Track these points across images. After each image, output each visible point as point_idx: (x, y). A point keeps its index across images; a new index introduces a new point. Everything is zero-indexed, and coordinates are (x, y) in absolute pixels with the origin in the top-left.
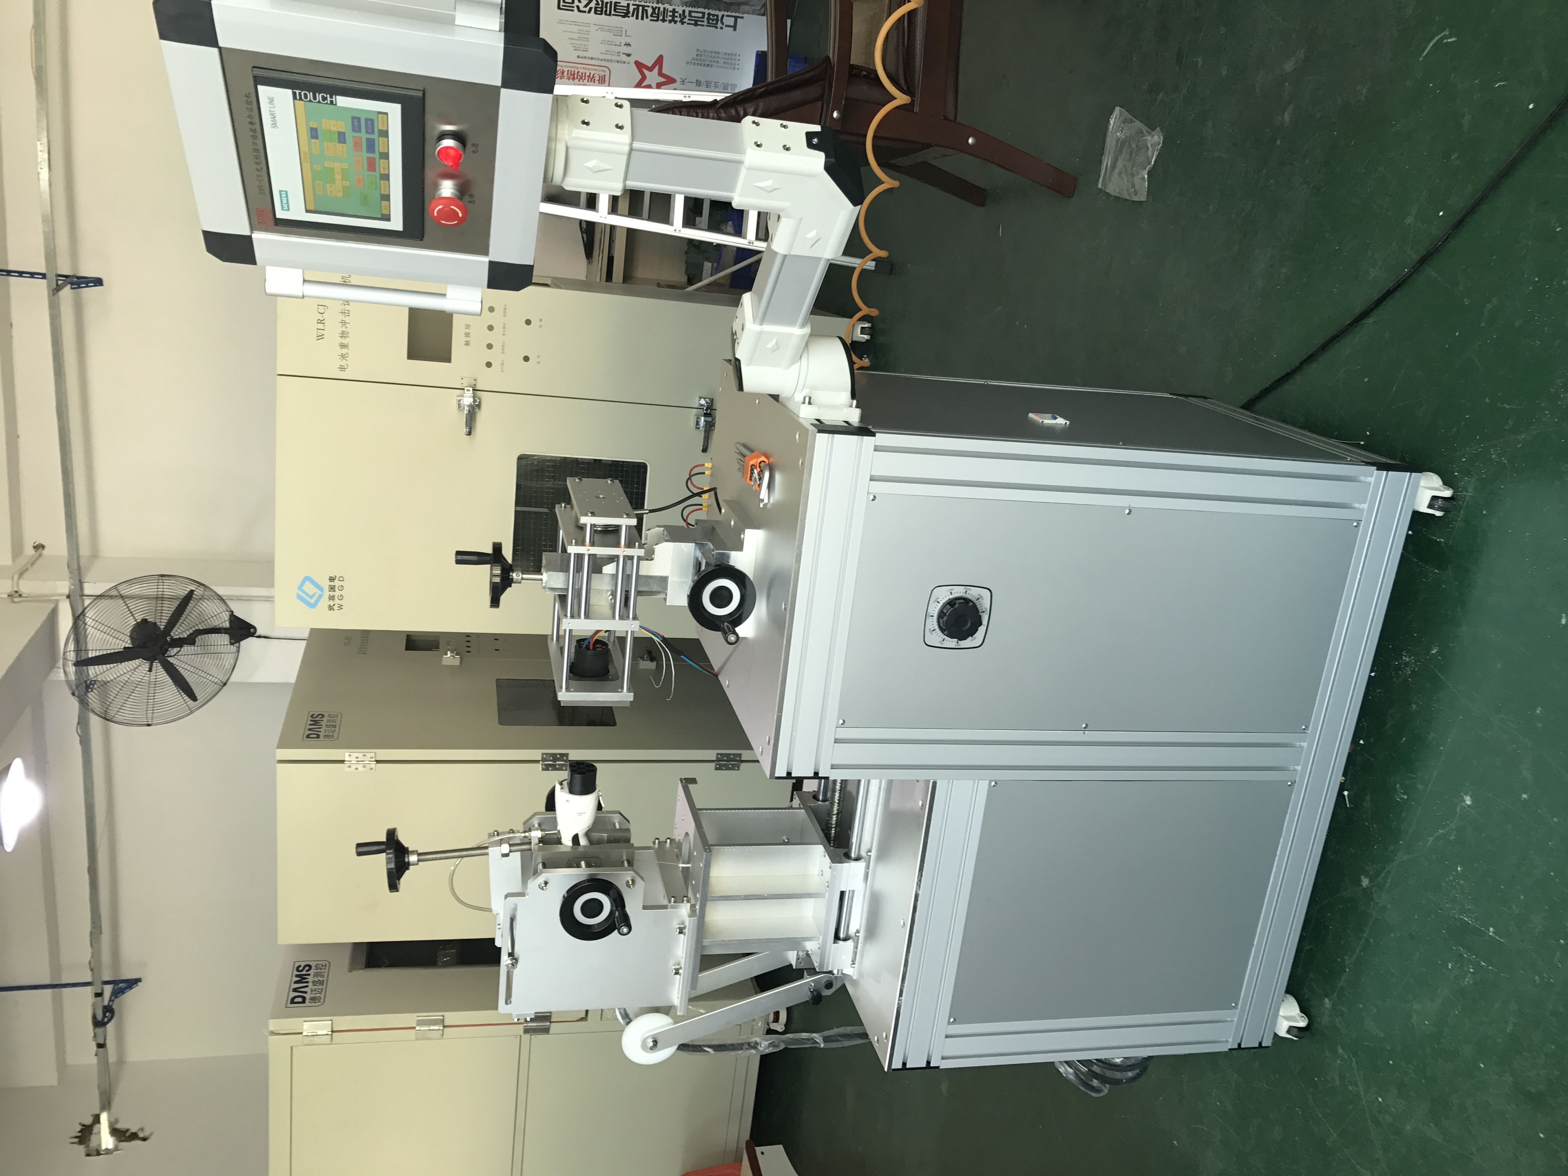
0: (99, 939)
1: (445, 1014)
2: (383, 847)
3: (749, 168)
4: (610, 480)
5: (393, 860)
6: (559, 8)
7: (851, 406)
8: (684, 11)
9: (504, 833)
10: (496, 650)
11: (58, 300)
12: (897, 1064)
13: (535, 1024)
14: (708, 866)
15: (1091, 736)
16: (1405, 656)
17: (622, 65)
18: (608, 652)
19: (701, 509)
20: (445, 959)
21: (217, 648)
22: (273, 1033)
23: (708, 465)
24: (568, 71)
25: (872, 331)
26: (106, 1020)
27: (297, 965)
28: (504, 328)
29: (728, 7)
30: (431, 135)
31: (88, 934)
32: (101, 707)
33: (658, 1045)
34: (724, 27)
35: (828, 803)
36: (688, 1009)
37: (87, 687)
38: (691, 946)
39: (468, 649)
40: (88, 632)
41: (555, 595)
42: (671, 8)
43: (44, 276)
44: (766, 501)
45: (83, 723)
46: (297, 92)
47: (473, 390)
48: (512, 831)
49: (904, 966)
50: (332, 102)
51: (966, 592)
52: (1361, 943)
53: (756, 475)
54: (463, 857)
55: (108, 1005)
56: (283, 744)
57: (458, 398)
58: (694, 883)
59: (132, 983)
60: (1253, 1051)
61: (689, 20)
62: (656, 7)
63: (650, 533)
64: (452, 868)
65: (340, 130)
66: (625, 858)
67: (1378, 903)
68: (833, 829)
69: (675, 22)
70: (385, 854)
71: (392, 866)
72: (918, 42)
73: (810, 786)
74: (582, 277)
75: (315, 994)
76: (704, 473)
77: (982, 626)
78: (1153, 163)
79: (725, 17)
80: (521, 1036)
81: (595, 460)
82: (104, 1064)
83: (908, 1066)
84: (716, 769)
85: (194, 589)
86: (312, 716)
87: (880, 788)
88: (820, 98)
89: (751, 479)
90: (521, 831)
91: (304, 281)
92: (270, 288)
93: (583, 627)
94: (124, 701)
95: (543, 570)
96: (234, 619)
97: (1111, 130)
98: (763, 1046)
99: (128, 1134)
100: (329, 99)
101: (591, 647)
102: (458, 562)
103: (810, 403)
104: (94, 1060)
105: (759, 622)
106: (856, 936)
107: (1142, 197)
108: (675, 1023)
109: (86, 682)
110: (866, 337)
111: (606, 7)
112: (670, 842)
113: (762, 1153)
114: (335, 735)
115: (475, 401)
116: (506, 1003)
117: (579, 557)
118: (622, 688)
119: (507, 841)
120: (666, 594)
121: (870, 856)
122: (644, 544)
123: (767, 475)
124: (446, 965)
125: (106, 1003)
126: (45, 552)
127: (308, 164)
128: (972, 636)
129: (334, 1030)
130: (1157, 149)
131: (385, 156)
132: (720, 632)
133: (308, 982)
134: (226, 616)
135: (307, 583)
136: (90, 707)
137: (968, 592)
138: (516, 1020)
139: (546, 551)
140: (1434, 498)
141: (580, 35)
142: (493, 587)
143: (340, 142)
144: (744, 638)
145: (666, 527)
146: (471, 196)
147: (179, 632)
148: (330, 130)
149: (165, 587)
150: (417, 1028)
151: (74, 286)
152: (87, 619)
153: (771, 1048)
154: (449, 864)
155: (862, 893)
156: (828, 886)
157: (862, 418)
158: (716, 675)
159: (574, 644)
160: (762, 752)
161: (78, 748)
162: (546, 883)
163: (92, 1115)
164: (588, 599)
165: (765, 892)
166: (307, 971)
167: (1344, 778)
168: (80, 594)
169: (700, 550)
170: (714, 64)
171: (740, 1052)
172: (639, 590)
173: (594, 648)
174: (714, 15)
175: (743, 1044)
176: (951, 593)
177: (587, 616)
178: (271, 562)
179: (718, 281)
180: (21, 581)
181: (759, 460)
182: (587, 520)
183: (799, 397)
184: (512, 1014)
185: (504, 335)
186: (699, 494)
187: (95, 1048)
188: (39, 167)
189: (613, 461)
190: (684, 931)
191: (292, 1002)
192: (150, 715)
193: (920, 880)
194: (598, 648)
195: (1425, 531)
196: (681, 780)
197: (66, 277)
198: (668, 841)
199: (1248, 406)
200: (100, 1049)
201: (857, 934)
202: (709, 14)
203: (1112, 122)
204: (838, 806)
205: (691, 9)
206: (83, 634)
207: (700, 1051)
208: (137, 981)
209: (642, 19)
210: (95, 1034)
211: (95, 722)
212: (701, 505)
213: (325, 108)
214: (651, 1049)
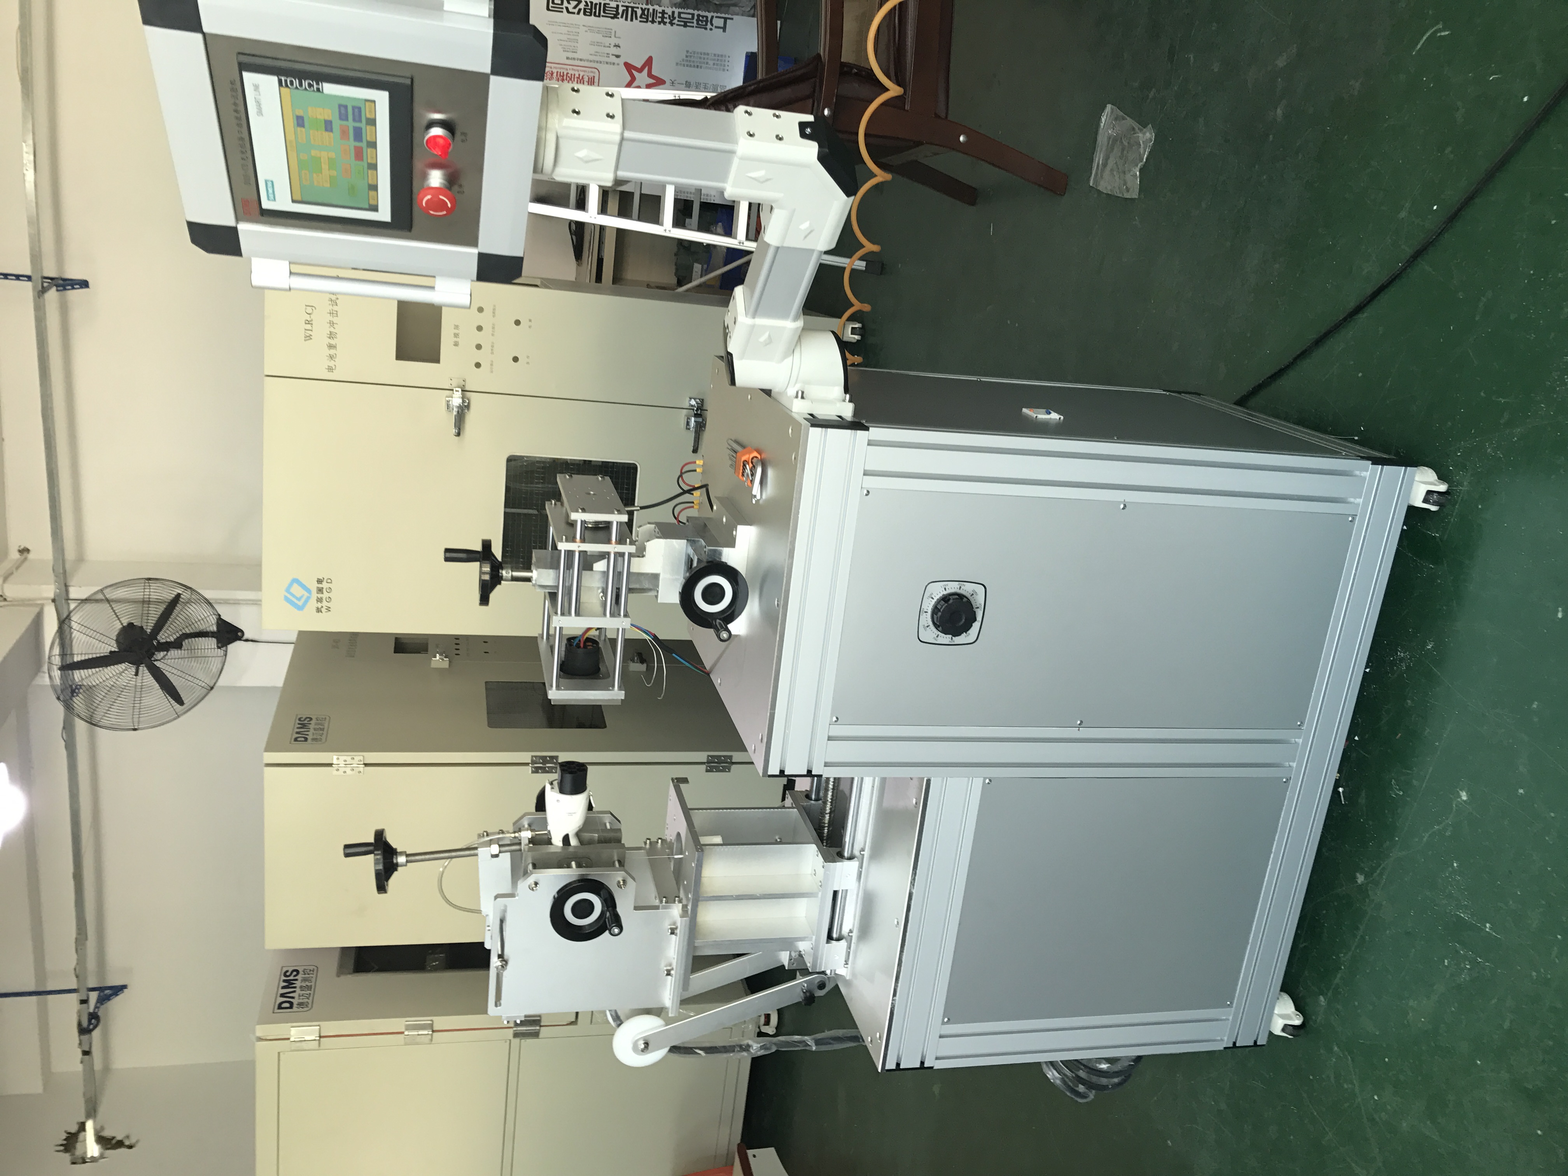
0: (84, 945)
1: (435, 1018)
2: (371, 848)
3: (741, 159)
4: (601, 477)
5: (381, 861)
6: (548, 9)
7: (844, 401)
8: (673, 13)
9: (494, 834)
10: (485, 652)
11: (44, 302)
12: (891, 1065)
13: (525, 1028)
14: (699, 866)
15: (1084, 733)
16: (1400, 652)
17: (612, 66)
18: (599, 649)
19: (693, 507)
20: (434, 964)
21: (205, 651)
22: (260, 1039)
23: (699, 462)
24: (557, 72)
25: (862, 332)
26: (91, 1027)
27: (285, 970)
28: (493, 328)
29: (718, 8)
30: (420, 123)
31: (74, 941)
32: (86, 711)
33: (650, 1047)
34: (713, 28)
35: (820, 802)
36: (679, 1012)
37: (73, 692)
38: (683, 947)
39: (457, 652)
40: (73, 635)
41: (545, 592)
42: (660, 9)
43: (29, 278)
44: (758, 497)
45: (68, 728)
46: (283, 79)
47: (462, 391)
48: (502, 832)
49: (898, 965)
50: (318, 90)
51: (960, 587)
52: (1357, 940)
53: (748, 471)
54: (451, 858)
55: (94, 1012)
56: (269, 748)
57: (447, 399)
58: (685, 883)
59: (118, 990)
60: (1247, 1049)
61: (678, 21)
62: (645, 9)
63: (641, 529)
64: (441, 869)
65: (327, 118)
66: (616, 858)
67: (1373, 900)
68: (826, 828)
69: (665, 23)
70: (373, 855)
71: (380, 867)
72: (909, 40)
73: (802, 785)
74: (572, 278)
75: (303, 999)
76: (695, 471)
77: (976, 622)
78: (1145, 160)
79: (714, 19)
80: (510, 1040)
81: (585, 461)
82: (89, 1071)
83: (901, 1067)
84: (707, 771)
85: (180, 592)
86: (300, 719)
87: (873, 787)
88: (811, 96)
89: (743, 475)
90: (511, 831)
91: (291, 273)
92: (257, 280)
93: (574, 624)
94: (109, 706)
95: (533, 567)
96: (222, 623)
97: (1102, 127)
98: (754, 1048)
99: (114, 1142)
100: (315, 86)
101: (582, 645)
102: (447, 559)
103: (802, 397)
104: (80, 1068)
105: (751, 620)
106: (849, 935)
107: (1134, 194)
108: (667, 1025)
109: (71, 686)
110: (857, 337)
111: (595, 9)
112: (662, 842)
113: (754, 1156)
114: (324, 737)
115: (463, 402)
116: (496, 1005)
117: (570, 554)
118: (613, 686)
119: (497, 841)
120: (658, 592)
121: (863, 855)
122: (635, 542)
123: (759, 470)
124: (435, 969)
125: (91, 1010)
126: (31, 556)
127: (295, 154)
128: (966, 633)
129: (322, 1035)
130: (1149, 146)
131: (373, 145)
132: (712, 630)
133: (295, 987)
134: (213, 620)
135: (295, 585)
136: (75, 712)
137: (962, 587)
138: (505, 1022)
139: (535, 548)
140: (1429, 493)
141: (569, 37)
142: (482, 586)
143: (326, 130)
144: (736, 636)
145: (658, 524)
146: (460, 186)
147: (165, 636)
148: (316, 118)
149: (152, 590)
150: (406, 1033)
151: (59, 288)
152: (73, 623)
153: (763, 1051)
154: (437, 866)
155: (855, 892)
156: (821, 886)
157: (856, 413)
158: (708, 674)
159: (565, 642)
160: (755, 750)
161: (64, 753)
162: (536, 884)
163: (78, 1123)
164: (578, 597)
165: (758, 892)
166: (295, 976)
167: (1339, 775)
168: (66, 598)
169: (691, 546)
170: (703, 65)
171: (731, 1055)
172: (630, 587)
173: (585, 646)
174: (703, 17)
175: (734, 1046)
176: (945, 589)
177: (578, 614)
178: (259, 565)
179: (707, 283)
180: (6, 586)
181: (751, 456)
182: (577, 517)
183: (791, 392)
184: (501, 1016)
185: (493, 335)
186: (689, 492)
187: (79, 1055)
188: (24, 169)
189: (603, 462)
190: (675, 932)
191: (280, 1007)
192: (136, 720)
193: (914, 879)
194: (589, 646)
195: (1420, 526)
196: (673, 780)
197: (52, 279)
198: (660, 841)
199: (1241, 402)
200: (86, 1056)
201: (850, 934)
202: (699, 16)
203: (1103, 120)
204: (831, 805)
205: (680, 10)
206: (68, 637)
207: (692, 1054)
208: (123, 987)
209: (632, 20)
210: (80, 1040)
211: (81, 726)
212: (693, 503)
213: (311, 95)
214: (643, 1051)
